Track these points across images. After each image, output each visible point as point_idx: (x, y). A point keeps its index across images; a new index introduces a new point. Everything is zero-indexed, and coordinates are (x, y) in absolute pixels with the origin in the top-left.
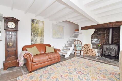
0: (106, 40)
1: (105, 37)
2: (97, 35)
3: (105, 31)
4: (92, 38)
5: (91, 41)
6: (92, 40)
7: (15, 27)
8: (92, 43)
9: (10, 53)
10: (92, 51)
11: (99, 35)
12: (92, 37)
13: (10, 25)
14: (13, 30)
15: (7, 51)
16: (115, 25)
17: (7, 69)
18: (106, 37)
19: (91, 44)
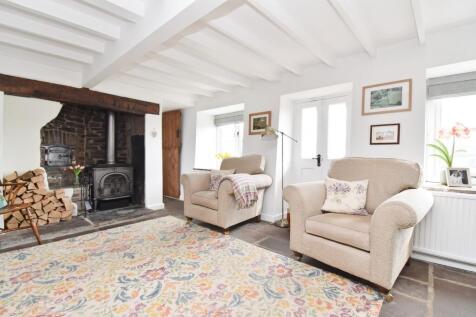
0: (88, 151)
1: (85, 139)
2: (63, 129)
3: (84, 119)
4: (42, 143)
5: (43, 157)
6: (44, 152)
8: (45, 164)
10: (60, 200)
11: (69, 130)
12: (43, 138)
16: (134, 108)
18: (88, 140)
19: (43, 169)
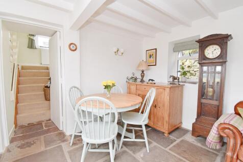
7: (219, 53)
9: (206, 108)
13: (208, 52)
14: (214, 61)
15: (201, 103)
17: (198, 136)
